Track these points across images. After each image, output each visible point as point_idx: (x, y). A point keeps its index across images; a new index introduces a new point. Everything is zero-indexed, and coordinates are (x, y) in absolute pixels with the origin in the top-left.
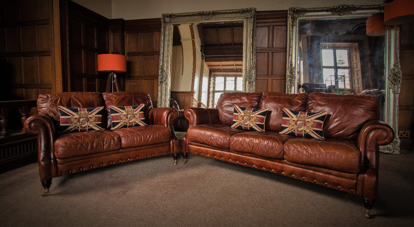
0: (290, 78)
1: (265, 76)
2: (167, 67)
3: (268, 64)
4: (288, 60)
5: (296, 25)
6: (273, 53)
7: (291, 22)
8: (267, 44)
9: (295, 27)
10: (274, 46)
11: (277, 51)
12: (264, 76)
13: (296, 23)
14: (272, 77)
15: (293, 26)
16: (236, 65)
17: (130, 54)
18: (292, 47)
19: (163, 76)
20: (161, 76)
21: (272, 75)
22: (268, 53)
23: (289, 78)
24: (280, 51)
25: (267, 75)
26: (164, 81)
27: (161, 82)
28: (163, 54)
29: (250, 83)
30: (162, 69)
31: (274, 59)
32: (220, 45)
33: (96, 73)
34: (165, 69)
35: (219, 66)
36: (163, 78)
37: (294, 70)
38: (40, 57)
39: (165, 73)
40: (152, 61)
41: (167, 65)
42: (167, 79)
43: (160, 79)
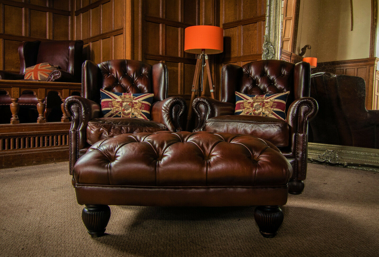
2: (275, 37)
17: (227, 26)
19: (268, 53)
20: (265, 52)
28: (270, 16)
30: (268, 40)
33: (179, 56)
34: (272, 39)
36: (269, 54)
38: (116, 37)
39: (272, 47)
40: (254, 32)
41: (275, 34)
42: (275, 56)
43: (265, 57)
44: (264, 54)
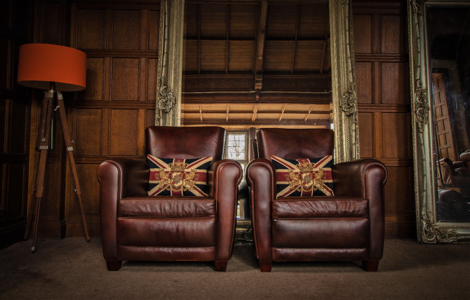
0: (422, 109)
1: (369, 106)
2: (175, 82)
3: (373, 83)
4: (413, 76)
5: (423, 15)
6: (381, 63)
7: (416, 8)
8: (369, 47)
9: (421, 18)
10: (383, 50)
11: (389, 60)
12: (366, 106)
13: (423, 12)
14: (382, 108)
15: (418, 15)
16: (231, 112)
18: (420, 52)
19: (167, 101)
20: (164, 99)
21: (381, 105)
22: (373, 63)
23: (419, 109)
24: (394, 60)
25: (372, 105)
26: (171, 109)
27: (165, 112)
28: (168, 53)
29: (349, 116)
30: (166, 84)
31: (383, 76)
32: (204, 72)
34: (172, 85)
35: (198, 112)
36: (168, 103)
37: (425, 93)
39: (171, 94)
40: (133, 70)
41: (175, 78)
42: (175, 106)
43: (163, 105)
44: (162, 101)
